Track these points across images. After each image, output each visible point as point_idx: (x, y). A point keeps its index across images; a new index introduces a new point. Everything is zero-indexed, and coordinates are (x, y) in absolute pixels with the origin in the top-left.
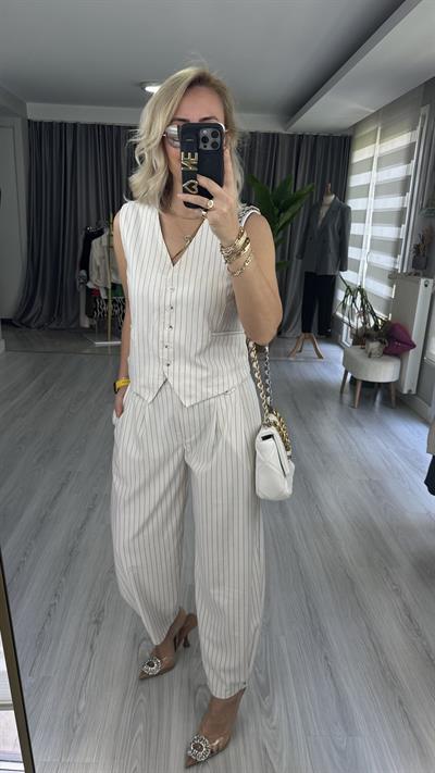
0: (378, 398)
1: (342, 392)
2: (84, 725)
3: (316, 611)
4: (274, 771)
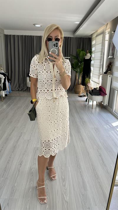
3: (78, 160)
4: (65, 200)
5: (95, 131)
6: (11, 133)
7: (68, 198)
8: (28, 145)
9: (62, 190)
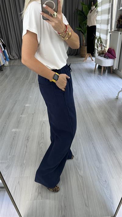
0: (107, 71)
1: (95, 71)
2: (26, 167)
3: (89, 131)
4: (79, 174)
6: (13, 107)
7: (82, 172)
8: (33, 119)
9: (75, 164)
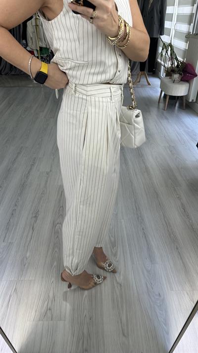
1: (159, 102)
3: (139, 208)
4: (116, 280)
5: (171, 152)
6: (15, 159)
8: (47, 181)
